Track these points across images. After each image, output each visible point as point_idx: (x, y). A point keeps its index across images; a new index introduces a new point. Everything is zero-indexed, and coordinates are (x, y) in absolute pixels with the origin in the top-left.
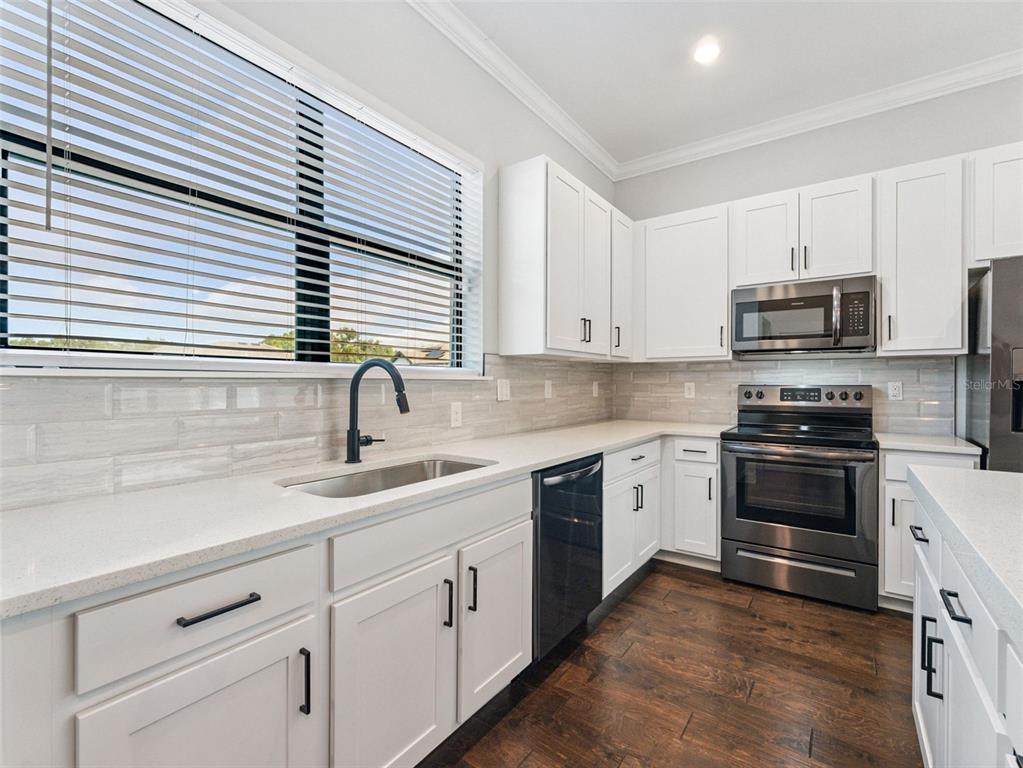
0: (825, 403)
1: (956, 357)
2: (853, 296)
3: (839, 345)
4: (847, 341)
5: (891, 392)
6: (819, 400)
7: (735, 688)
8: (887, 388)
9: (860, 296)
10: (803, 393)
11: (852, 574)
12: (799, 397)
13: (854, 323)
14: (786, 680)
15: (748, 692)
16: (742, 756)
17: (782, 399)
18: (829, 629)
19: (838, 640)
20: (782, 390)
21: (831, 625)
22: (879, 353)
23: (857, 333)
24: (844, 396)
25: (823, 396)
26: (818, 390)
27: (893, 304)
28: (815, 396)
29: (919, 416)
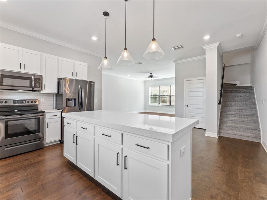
0: (27, 104)
1: (54, 94)
2: (37, 79)
3: (33, 90)
4: (35, 89)
5: (42, 101)
6: (25, 103)
7: (27, 176)
8: (41, 100)
9: (39, 79)
10: (20, 101)
11: (39, 142)
12: (19, 103)
13: (37, 85)
14: (36, 167)
15: (30, 175)
16: (39, 183)
17: (14, 103)
18: (37, 155)
19: (41, 156)
20: (14, 100)
21: (37, 154)
22: (42, 92)
23: (37, 87)
24: (32, 102)
25: (26, 102)
26: (25, 101)
27: (45, 82)
28: (24, 102)
29: (47, 105)
